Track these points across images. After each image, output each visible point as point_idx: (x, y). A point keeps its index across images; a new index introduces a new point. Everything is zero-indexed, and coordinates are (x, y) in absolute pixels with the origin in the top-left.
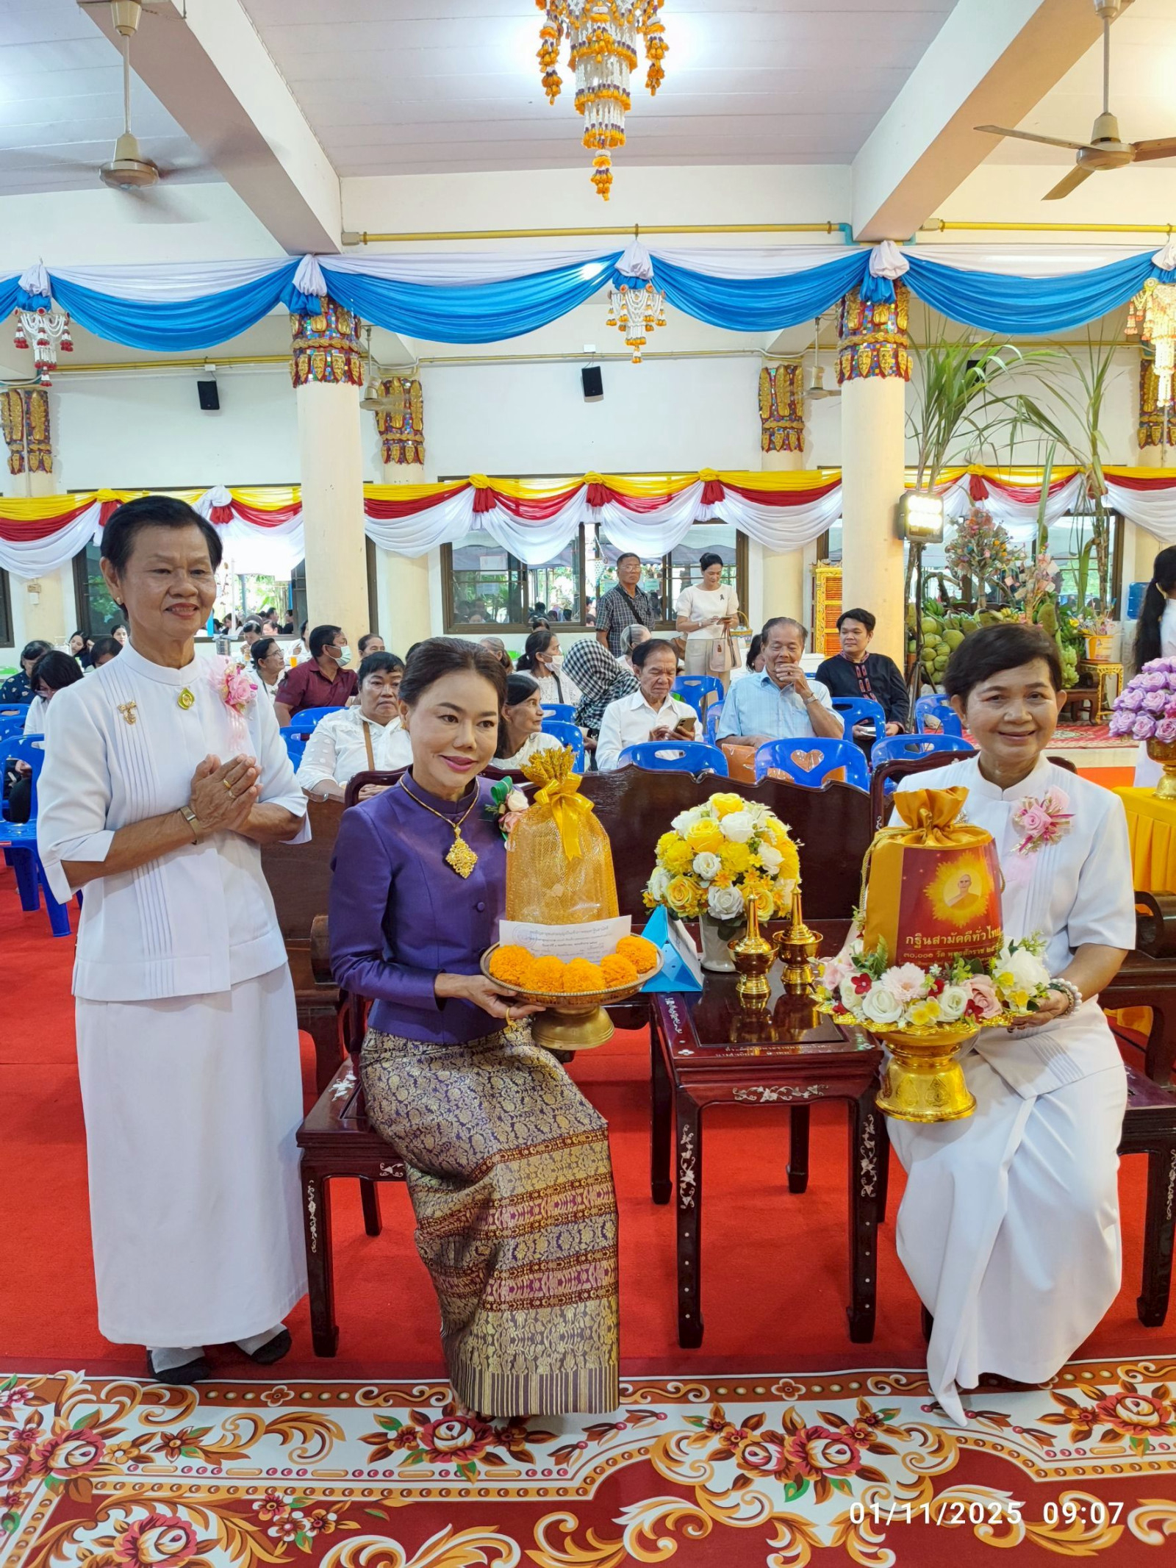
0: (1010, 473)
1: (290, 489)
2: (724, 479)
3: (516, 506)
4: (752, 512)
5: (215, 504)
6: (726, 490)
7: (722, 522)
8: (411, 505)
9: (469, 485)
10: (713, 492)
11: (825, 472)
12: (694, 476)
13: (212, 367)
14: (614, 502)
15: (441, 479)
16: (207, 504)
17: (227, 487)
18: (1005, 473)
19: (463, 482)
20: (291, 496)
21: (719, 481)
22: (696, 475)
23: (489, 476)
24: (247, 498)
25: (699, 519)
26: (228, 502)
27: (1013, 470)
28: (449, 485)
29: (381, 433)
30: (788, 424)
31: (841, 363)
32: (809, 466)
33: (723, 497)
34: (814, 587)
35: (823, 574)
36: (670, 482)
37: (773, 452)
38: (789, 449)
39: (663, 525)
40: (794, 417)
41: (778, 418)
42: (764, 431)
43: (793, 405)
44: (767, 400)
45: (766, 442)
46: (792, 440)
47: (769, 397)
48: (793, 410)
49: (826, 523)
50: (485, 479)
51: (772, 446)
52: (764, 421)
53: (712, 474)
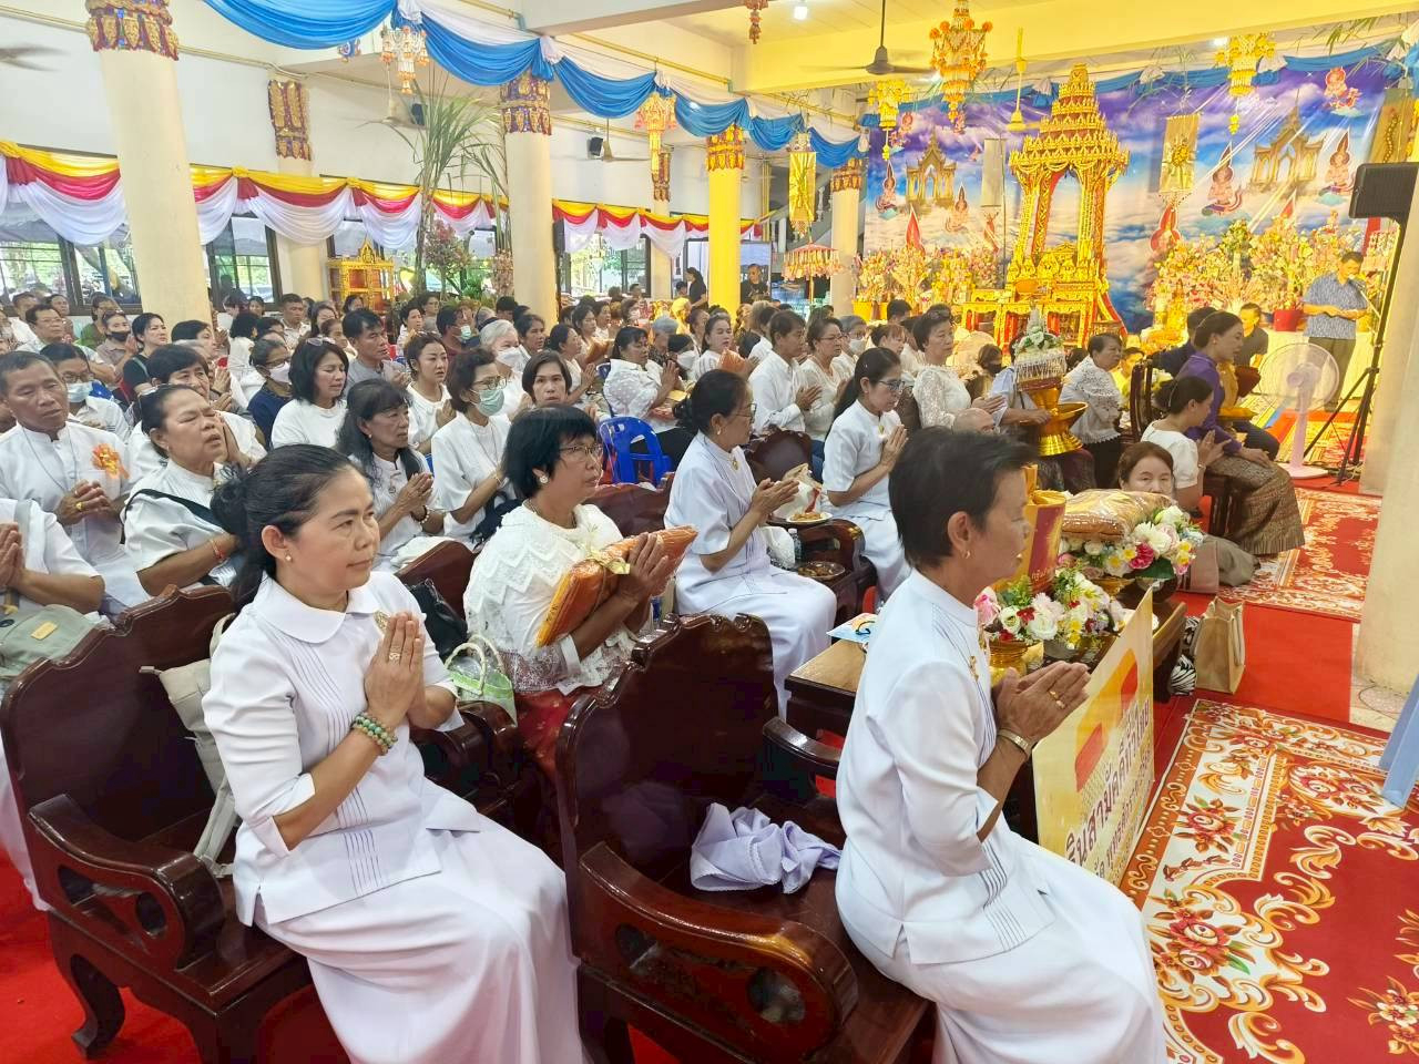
0: (451, 197)
2: (255, 178)
3: (54, 181)
4: (278, 209)
6: (259, 189)
7: (255, 216)
10: (247, 189)
11: (326, 180)
18: (447, 196)
21: (251, 180)
22: (229, 172)
25: (237, 212)
27: (453, 194)
30: (301, 135)
31: (514, 118)
32: (315, 174)
33: (256, 194)
34: (335, 277)
35: (347, 267)
36: (204, 175)
37: (290, 158)
38: (303, 156)
39: (209, 216)
40: (303, 129)
41: (293, 129)
42: (278, 138)
43: (302, 119)
44: (280, 110)
45: (283, 148)
46: (306, 150)
47: (282, 109)
48: (303, 123)
49: (332, 227)
50: (17, 148)
51: (290, 153)
52: (277, 130)
53: (243, 172)
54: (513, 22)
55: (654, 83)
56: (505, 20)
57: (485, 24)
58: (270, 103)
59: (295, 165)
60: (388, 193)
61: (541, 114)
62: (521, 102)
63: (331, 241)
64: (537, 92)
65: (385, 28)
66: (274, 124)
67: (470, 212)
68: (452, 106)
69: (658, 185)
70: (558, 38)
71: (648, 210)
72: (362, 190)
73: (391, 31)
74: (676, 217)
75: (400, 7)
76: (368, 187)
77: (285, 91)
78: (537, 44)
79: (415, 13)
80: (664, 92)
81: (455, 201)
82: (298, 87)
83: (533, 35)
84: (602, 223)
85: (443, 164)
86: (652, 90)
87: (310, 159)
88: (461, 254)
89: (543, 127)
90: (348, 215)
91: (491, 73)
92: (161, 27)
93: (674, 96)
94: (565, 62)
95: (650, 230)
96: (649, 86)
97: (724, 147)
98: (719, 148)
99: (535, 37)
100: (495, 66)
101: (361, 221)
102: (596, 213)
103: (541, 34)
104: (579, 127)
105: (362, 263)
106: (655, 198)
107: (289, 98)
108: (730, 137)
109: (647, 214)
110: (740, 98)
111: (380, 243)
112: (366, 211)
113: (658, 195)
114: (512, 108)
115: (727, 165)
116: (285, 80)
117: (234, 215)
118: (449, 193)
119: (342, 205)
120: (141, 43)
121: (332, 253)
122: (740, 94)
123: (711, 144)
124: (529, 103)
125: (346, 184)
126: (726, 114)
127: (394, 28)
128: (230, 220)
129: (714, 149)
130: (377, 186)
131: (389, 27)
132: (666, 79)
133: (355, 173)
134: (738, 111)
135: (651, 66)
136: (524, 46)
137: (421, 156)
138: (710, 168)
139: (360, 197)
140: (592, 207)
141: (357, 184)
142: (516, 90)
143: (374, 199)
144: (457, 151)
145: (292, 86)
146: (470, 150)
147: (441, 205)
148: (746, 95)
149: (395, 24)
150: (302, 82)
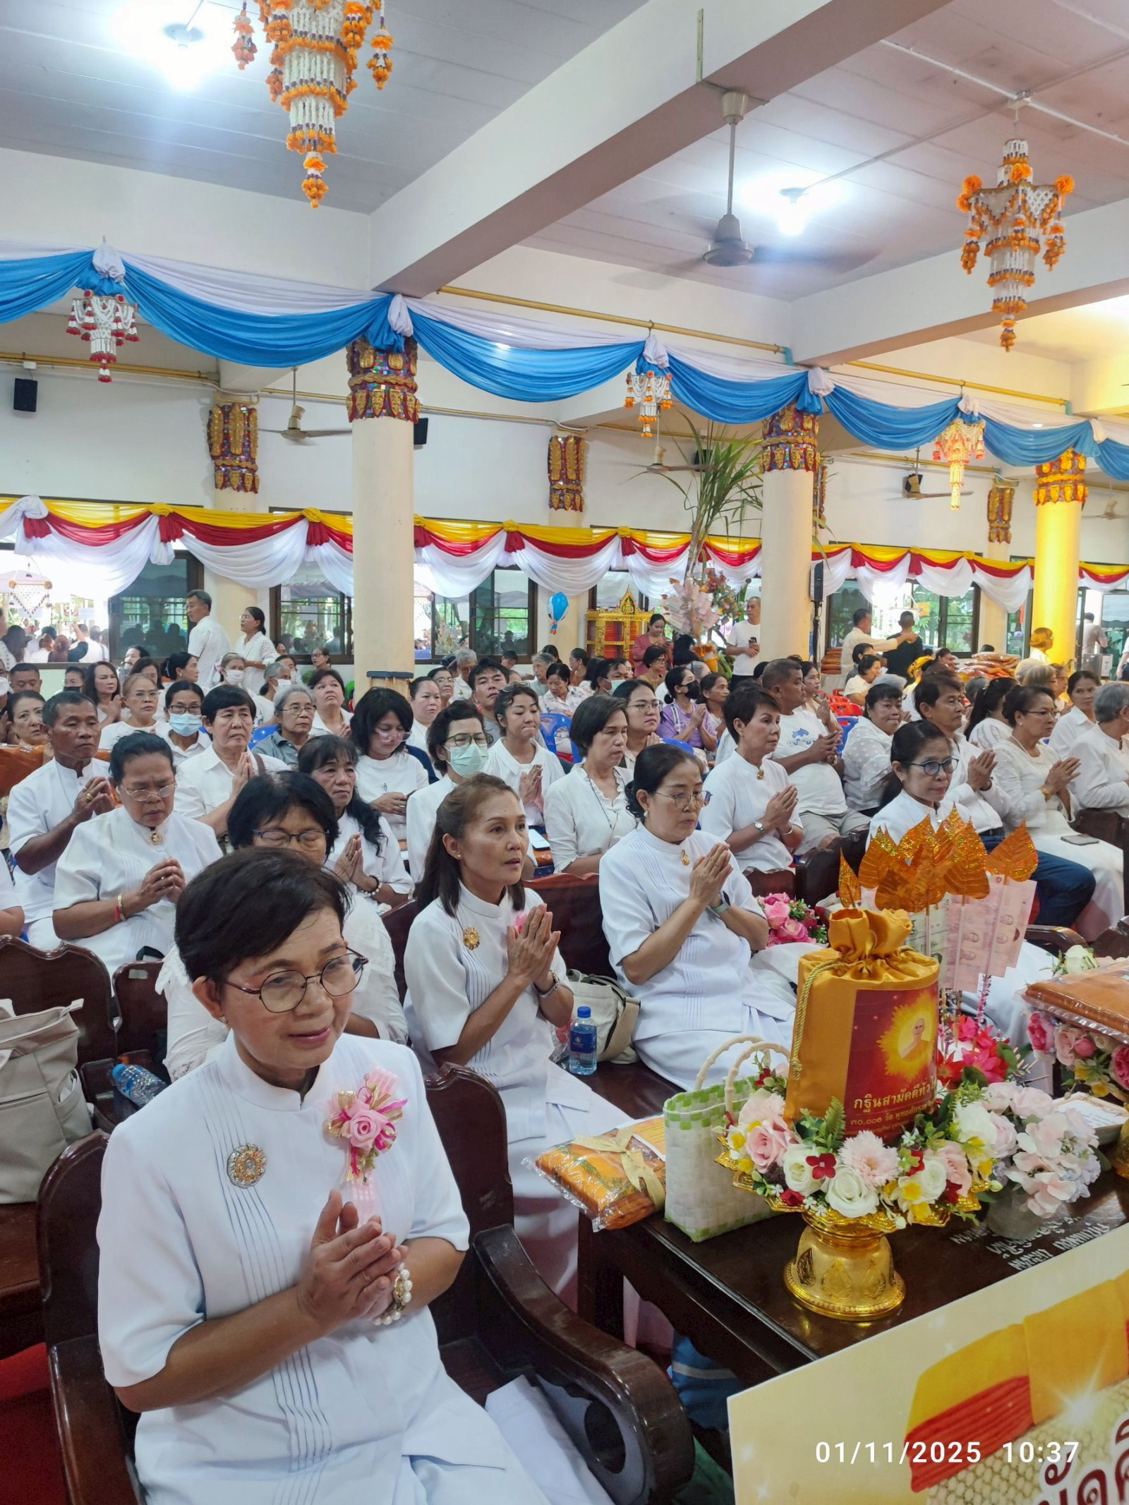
0: (728, 542)
1: (110, 507)
2: (523, 531)
3: (345, 541)
4: (545, 561)
5: (29, 515)
6: (525, 542)
7: (519, 569)
8: (248, 534)
9: (302, 517)
10: (515, 541)
11: (595, 531)
12: (500, 527)
13: (32, 365)
14: (432, 545)
15: (272, 509)
16: (19, 515)
17: (42, 498)
18: (722, 542)
19: (296, 514)
20: (112, 514)
21: (519, 532)
22: (500, 525)
23: (322, 511)
24: (66, 511)
25: (501, 565)
26: (45, 514)
27: (730, 540)
28: (280, 516)
29: (213, 458)
30: (574, 487)
31: (773, 455)
32: (586, 525)
33: (522, 547)
34: (593, 629)
35: (604, 618)
36: (478, 530)
37: (562, 510)
38: (575, 508)
39: (473, 568)
40: (578, 481)
41: (567, 481)
42: (553, 491)
43: (578, 471)
44: (557, 464)
45: (555, 501)
46: (578, 501)
47: (559, 462)
48: (578, 475)
49: (596, 577)
50: (320, 514)
51: (561, 505)
52: (552, 482)
53: (513, 526)
54: (779, 357)
55: (958, 410)
56: (769, 355)
57: (744, 361)
58: (549, 459)
59: (566, 517)
60: (659, 542)
61: (805, 450)
62: (782, 439)
63: (593, 592)
64: (802, 428)
65: (629, 376)
66: (550, 477)
67: (750, 559)
68: (729, 450)
69: (995, 524)
70: (832, 369)
71: (980, 554)
72: (632, 539)
73: (635, 378)
74: (1020, 563)
75: (646, 353)
76: (639, 537)
77: (564, 447)
78: (805, 378)
79: (661, 357)
80: (970, 419)
81: (734, 548)
82: (578, 440)
83: (799, 368)
84: (915, 569)
85: (717, 509)
86: (955, 416)
87: (581, 510)
88: (731, 604)
89: (806, 462)
90: (614, 566)
91: (748, 411)
92: (405, 394)
93: (984, 422)
94: (838, 393)
95: (981, 578)
96: (953, 412)
97: (1059, 477)
98: (1050, 479)
99: (803, 370)
100: (748, 403)
101: (627, 571)
102: (909, 555)
103: (810, 366)
104: (892, 463)
105: (620, 614)
106: (990, 540)
107: (567, 452)
108: (1067, 465)
109: (978, 558)
110: (1082, 420)
111: (645, 593)
112: (635, 561)
113: (993, 536)
114: (771, 445)
115: (1061, 498)
116: (565, 435)
117: (498, 567)
118: (726, 539)
119: (609, 555)
120: (384, 411)
121: (593, 604)
122: (1082, 415)
123: (1041, 473)
124: (790, 438)
125: (616, 534)
126: (1063, 437)
127: (639, 374)
128: (493, 574)
129: (1045, 480)
130: (649, 535)
131: (634, 373)
132: (975, 403)
133: (626, 521)
134: (1078, 435)
135: (956, 391)
136: (790, 380)
137: (694, 500)
138: (1038, 502)
139: (628, 547)
140: (905, 551)
141: (627, 534)
142: (778, 427)
143: (643, 550)
144: (734, 493)
145: (572, 440)
146: (751, 492)
147: (718, 552)
148: (1089, 417)
149: (640, 370)
150: (583, 436)
